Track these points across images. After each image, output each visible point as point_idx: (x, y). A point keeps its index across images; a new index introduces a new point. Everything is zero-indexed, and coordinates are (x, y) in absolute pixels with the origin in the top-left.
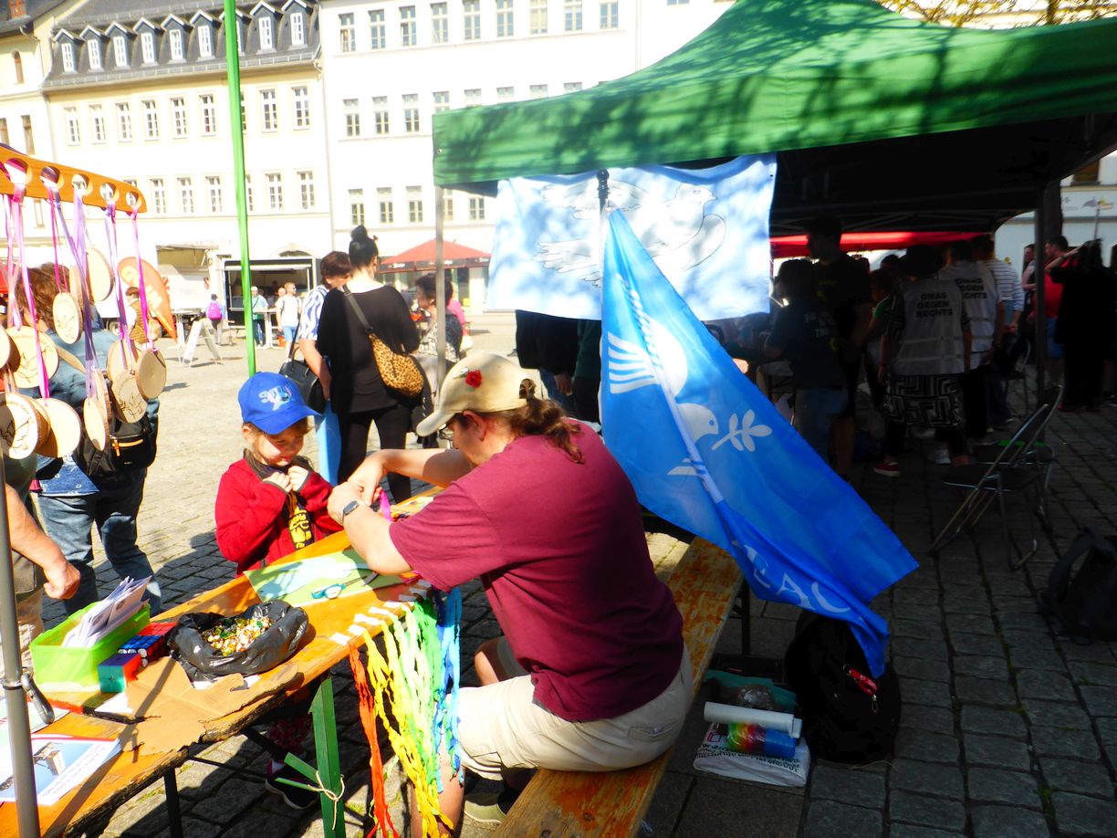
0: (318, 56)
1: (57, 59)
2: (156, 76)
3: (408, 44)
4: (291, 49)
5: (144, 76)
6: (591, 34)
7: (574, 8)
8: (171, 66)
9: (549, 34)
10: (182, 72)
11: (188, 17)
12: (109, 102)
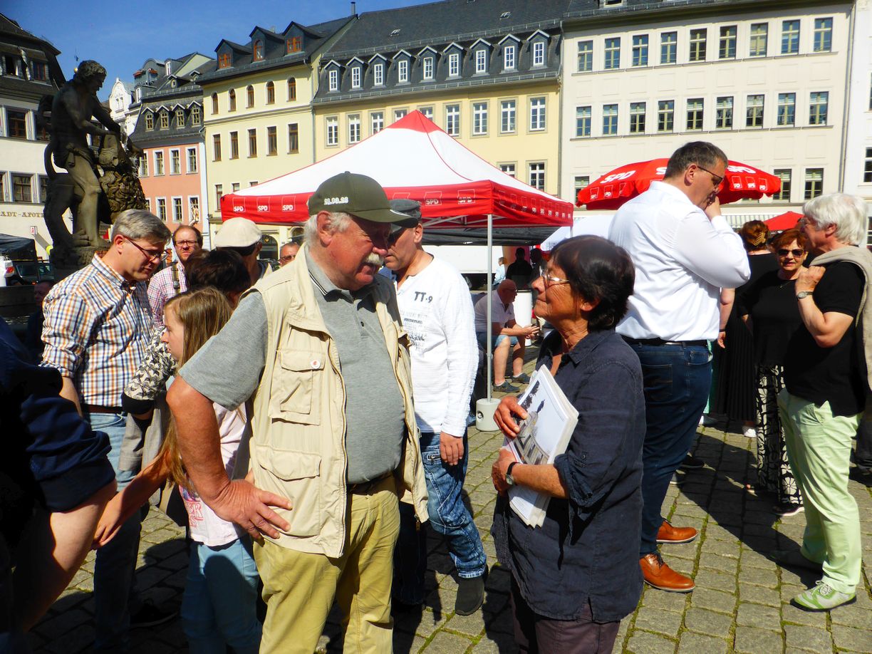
0: (561, 74)
1: (323, 82)
2: (413, 92)
3: (637, 65)
4: (531, 69)
5: (402, 92)
6: (807, 55)
7: (790, 35)
8: (423, 84)
9: (768, 55)
10: (436, 88)
11: (440, 48)
12: (365, 113)
